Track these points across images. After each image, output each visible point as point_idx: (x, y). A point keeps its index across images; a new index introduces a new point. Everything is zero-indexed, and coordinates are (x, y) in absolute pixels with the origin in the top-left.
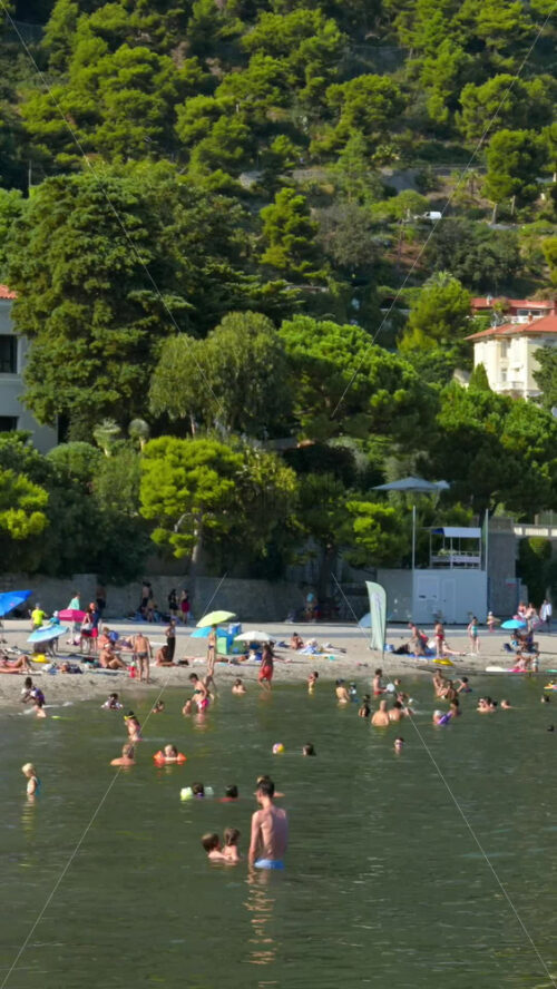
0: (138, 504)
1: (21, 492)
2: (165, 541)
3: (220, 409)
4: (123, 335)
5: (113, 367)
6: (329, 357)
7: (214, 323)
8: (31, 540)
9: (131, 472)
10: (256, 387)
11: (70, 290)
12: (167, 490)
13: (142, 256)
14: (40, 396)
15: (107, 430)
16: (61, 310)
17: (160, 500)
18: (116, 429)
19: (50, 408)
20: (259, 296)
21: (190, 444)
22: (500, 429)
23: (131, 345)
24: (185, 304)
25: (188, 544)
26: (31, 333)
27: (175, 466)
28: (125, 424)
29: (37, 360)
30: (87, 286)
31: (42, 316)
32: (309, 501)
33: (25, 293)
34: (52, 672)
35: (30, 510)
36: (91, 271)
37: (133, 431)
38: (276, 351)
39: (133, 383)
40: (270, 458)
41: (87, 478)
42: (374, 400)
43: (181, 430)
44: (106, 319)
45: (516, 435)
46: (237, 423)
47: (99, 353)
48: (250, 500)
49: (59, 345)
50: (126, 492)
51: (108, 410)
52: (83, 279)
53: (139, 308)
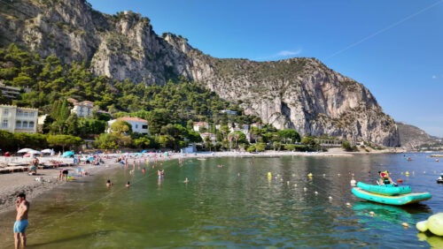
0: (159, 142)
2: (162, 145)
3: (167, 133)
6: (178, 128)
7: (167, 125)
8: (149, 145)
9: (159, 139)
13: (160, 118)
16: (152, 123)
17: (161, 141)
18: (157, 135)
19: (151, 132)
20: (172, 122)
23: (159, 127)
24: (164, 123)
25: (164, 145)
26: (149, 125)
27: (163, 138)
29: (150, 128)
33: (148, 121)
35: (148, 142)
37: (159, 135)
38: (173, 127)
39: (159, 130)
40: (172, 137)
41: (154, 139)
42: (182, 132)
43: (164, 135)
44: (157, 124)
46: (169, 134)
48: (170, 141)
49: (152, 126)
51: (157, 133)
52: (154, 120)
53: (160, 123)
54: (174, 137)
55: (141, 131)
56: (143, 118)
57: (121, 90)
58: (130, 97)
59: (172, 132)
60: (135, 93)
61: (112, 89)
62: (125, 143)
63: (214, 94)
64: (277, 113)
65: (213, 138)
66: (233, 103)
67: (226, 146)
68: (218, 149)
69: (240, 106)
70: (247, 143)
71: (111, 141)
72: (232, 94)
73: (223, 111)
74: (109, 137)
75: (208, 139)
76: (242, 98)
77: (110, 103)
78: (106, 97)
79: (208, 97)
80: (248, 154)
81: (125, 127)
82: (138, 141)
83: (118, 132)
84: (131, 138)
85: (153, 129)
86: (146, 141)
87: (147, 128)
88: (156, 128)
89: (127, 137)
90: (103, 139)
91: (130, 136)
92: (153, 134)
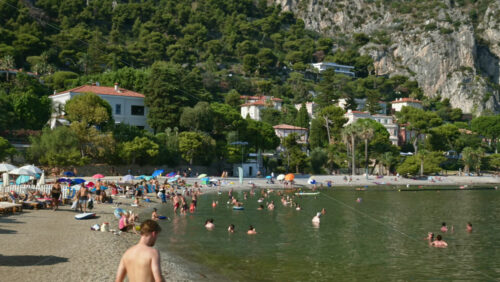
0: (178, 148)
1: (152, 145)
2: (185, 157)
3: (197, 125)
4: (173, 107)
5: (169, 114)
6: (222, 112)
7: (195, 104)
8: (156, 156)
9: (176, 140)
10: (206, 120)
11: (159, 96)
12: (186, 145)
13: (176, 88)
14: (152, 121)
15: (168, 130)
16: (157, 100)
17: (184, 147)
18: (170, 130)
19: (154, 124)
20: (203, 97)
21: (191, 134)
22: (261, 130)
23: (174, 109)
24: (187, 99)
25: (190, 158)
26: (149, 106)
27: (187, 139)
28: (172, 128)
29: (151, 112)
30: (164, 94)
31: (152, 102)
32: (218, 147)
33: (147, 96)
35: (155, 149)
36: (164, 91)
37: (175, 130)
38: (211, 111)
39: (174, 118)
40: (210, 137)
41: (165, 141)
42: (233, 122)
43: (187, 130)
44: (168, 102)
45: (265, 131)
46: (201, 128)
47: (166, 111)
48: (205, 147)
49: (156, 109)
50: (175, 145)
52: (162, 93)
53: (176, 100)
54: (214, 137)
55: (134, 121)
56: (129, 87)
57: (53, 14)
58: (78, 32)
59: (207, 123)
60: (88, 22)
61: (33, 11)
63: (290, 18)
64: (463, 69)
65: (303, 140)
66: (342, 43)
67: (337, 161)
68: (317, 168)
69: (362, 51)
70: (394, 151)
71: (68, 147)
72: (340, 18)
73: (318, 66)
74: (64, 136)
75: (292, 142)
76: (367, 28)
77: (36, 49)
78: (24, 34)
79: (275, 28)
80: (398, 180)
81: (100, 111)
82: (132, 146)
83: (83, 123)
84: (114, 138)
85: (158, 115)
86: (150, 147)
87: (142, 113)
88: (166, 113)
89: (103, 135)
90: (50, 140)
91: (110, 135)
92: (159, 128)
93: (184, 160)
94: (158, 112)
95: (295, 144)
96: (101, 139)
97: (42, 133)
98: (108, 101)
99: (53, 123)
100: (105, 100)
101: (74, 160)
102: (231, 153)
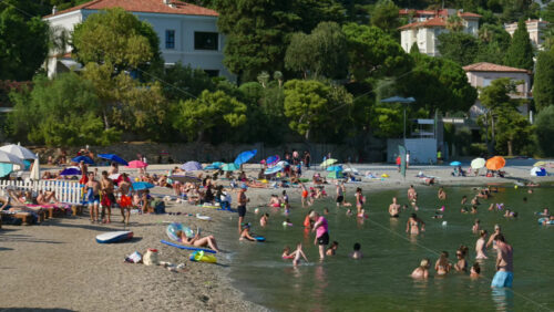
0: (283, 110)
1: (233, 106)
2: (296, 127)
3: (318, 67)
4: (271, 32)
5: (265, 47)
6: (365, 42)
7: (314, 26)
8: (240, 127)
9: (279, 96)
10: (335, 56)
11: (246, 12)
12: (298, 104)
14: (232, 61)
15: (264, 76)
16: (241, 21)
17: (294, 108)
18: (268, 76)
19: (237, 66)
20: (328, 13)
21: (306, 83)
22: (439, 74)
23: (273, 37)
24: (297, 18)
25: (304, 128)
26: (226, 32)
27: (300, 92)
28: (271, 73)
29: (230, 44)
30: (254, 9)
31: (232, 24)
32: (357, 108)
33: (224, 13)
34: (276, 186)
35: (239, 113)
37: (275, 76)
38: (344, 41)
39: (275, 54)
40: (342, 88)
41: (258, 98)
42: (387, 60)
43: (299, 75)
44: (262, 24)
45: (447, 76)
46: (325, 73)
47: (259, 41)
49: (240, 37)
50: (277, 105)
51: (263, 67)
52: (252, 7)
53: (277, 20)
54: (350, 88)
55: (199, 61)
59: (336, 62)
62: (140, 116)
65: (522, 91)
71: (80, 111)
74: (71, 90)
75: (500, 97)
81: (136, 42)
82: (196, 108)
83: (106, 66)
84: (164, 93)
85: (245, 48)
86: (230, 109)
87: (214, 46)
88: (260, 44)
89: (144, 89)
90: (48, 99)
91: (155, 87)
92: (247, 73)
93: (294, 133)
94: (243, 43)
95: (507, 99)
96: (140, 94)
97: (31, 87)
98: (150, 25)
99: (52, 67)
100: (145, 22)
101: (91, 135)
102: (382, 118)
